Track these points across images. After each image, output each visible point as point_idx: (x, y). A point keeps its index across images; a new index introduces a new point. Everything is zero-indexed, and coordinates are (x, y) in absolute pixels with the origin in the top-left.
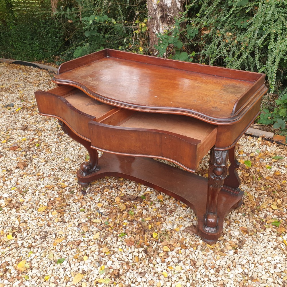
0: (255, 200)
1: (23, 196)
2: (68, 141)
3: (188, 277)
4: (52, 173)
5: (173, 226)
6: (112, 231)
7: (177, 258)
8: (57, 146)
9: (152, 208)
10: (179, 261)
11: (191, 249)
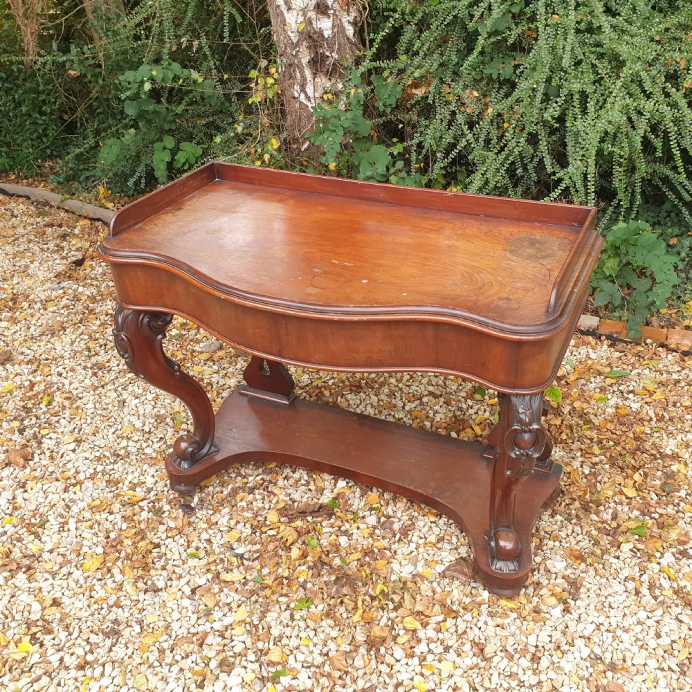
0: (585, 480)
1: (38, 536)
2: (121, 381)
3: (472, 684)
4: (100, 468)
5: (415, 565)
6: (274, 598)
7: (439, 643)
8: (97, 397)
9: (358, 528)
10: (447, 649)
11: (468, 616)
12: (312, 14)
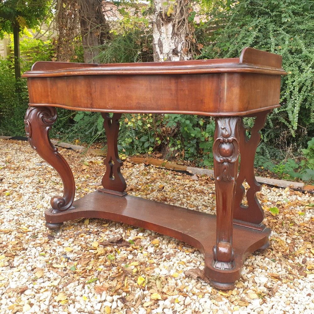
0: (287, 245)
5: (170, 271)
6: (78, 278)
7: (171, 309)
8: (32, 195)
9: (142, 253)
10: (175, 313)
11: (195, 297)
12: (171, 55)
